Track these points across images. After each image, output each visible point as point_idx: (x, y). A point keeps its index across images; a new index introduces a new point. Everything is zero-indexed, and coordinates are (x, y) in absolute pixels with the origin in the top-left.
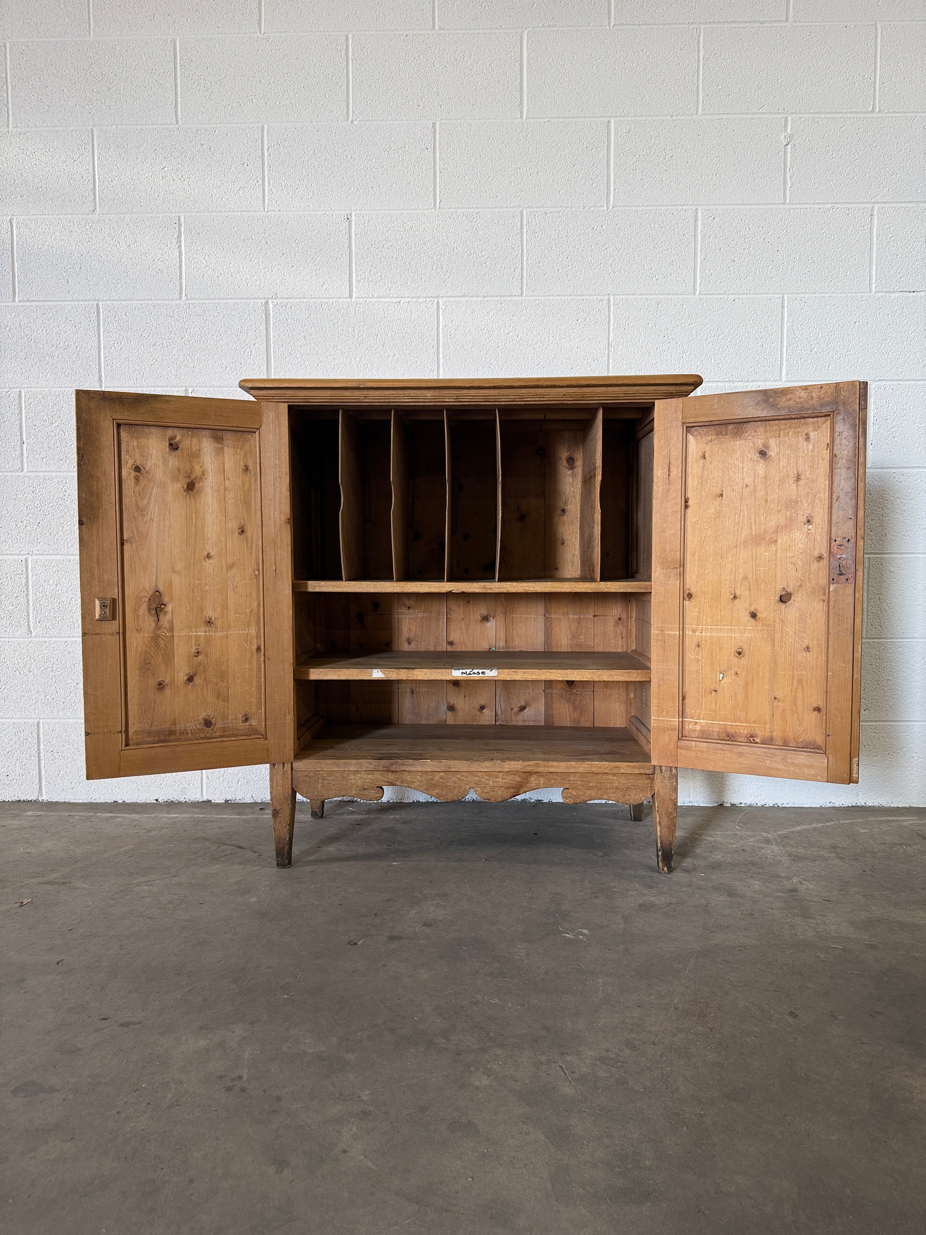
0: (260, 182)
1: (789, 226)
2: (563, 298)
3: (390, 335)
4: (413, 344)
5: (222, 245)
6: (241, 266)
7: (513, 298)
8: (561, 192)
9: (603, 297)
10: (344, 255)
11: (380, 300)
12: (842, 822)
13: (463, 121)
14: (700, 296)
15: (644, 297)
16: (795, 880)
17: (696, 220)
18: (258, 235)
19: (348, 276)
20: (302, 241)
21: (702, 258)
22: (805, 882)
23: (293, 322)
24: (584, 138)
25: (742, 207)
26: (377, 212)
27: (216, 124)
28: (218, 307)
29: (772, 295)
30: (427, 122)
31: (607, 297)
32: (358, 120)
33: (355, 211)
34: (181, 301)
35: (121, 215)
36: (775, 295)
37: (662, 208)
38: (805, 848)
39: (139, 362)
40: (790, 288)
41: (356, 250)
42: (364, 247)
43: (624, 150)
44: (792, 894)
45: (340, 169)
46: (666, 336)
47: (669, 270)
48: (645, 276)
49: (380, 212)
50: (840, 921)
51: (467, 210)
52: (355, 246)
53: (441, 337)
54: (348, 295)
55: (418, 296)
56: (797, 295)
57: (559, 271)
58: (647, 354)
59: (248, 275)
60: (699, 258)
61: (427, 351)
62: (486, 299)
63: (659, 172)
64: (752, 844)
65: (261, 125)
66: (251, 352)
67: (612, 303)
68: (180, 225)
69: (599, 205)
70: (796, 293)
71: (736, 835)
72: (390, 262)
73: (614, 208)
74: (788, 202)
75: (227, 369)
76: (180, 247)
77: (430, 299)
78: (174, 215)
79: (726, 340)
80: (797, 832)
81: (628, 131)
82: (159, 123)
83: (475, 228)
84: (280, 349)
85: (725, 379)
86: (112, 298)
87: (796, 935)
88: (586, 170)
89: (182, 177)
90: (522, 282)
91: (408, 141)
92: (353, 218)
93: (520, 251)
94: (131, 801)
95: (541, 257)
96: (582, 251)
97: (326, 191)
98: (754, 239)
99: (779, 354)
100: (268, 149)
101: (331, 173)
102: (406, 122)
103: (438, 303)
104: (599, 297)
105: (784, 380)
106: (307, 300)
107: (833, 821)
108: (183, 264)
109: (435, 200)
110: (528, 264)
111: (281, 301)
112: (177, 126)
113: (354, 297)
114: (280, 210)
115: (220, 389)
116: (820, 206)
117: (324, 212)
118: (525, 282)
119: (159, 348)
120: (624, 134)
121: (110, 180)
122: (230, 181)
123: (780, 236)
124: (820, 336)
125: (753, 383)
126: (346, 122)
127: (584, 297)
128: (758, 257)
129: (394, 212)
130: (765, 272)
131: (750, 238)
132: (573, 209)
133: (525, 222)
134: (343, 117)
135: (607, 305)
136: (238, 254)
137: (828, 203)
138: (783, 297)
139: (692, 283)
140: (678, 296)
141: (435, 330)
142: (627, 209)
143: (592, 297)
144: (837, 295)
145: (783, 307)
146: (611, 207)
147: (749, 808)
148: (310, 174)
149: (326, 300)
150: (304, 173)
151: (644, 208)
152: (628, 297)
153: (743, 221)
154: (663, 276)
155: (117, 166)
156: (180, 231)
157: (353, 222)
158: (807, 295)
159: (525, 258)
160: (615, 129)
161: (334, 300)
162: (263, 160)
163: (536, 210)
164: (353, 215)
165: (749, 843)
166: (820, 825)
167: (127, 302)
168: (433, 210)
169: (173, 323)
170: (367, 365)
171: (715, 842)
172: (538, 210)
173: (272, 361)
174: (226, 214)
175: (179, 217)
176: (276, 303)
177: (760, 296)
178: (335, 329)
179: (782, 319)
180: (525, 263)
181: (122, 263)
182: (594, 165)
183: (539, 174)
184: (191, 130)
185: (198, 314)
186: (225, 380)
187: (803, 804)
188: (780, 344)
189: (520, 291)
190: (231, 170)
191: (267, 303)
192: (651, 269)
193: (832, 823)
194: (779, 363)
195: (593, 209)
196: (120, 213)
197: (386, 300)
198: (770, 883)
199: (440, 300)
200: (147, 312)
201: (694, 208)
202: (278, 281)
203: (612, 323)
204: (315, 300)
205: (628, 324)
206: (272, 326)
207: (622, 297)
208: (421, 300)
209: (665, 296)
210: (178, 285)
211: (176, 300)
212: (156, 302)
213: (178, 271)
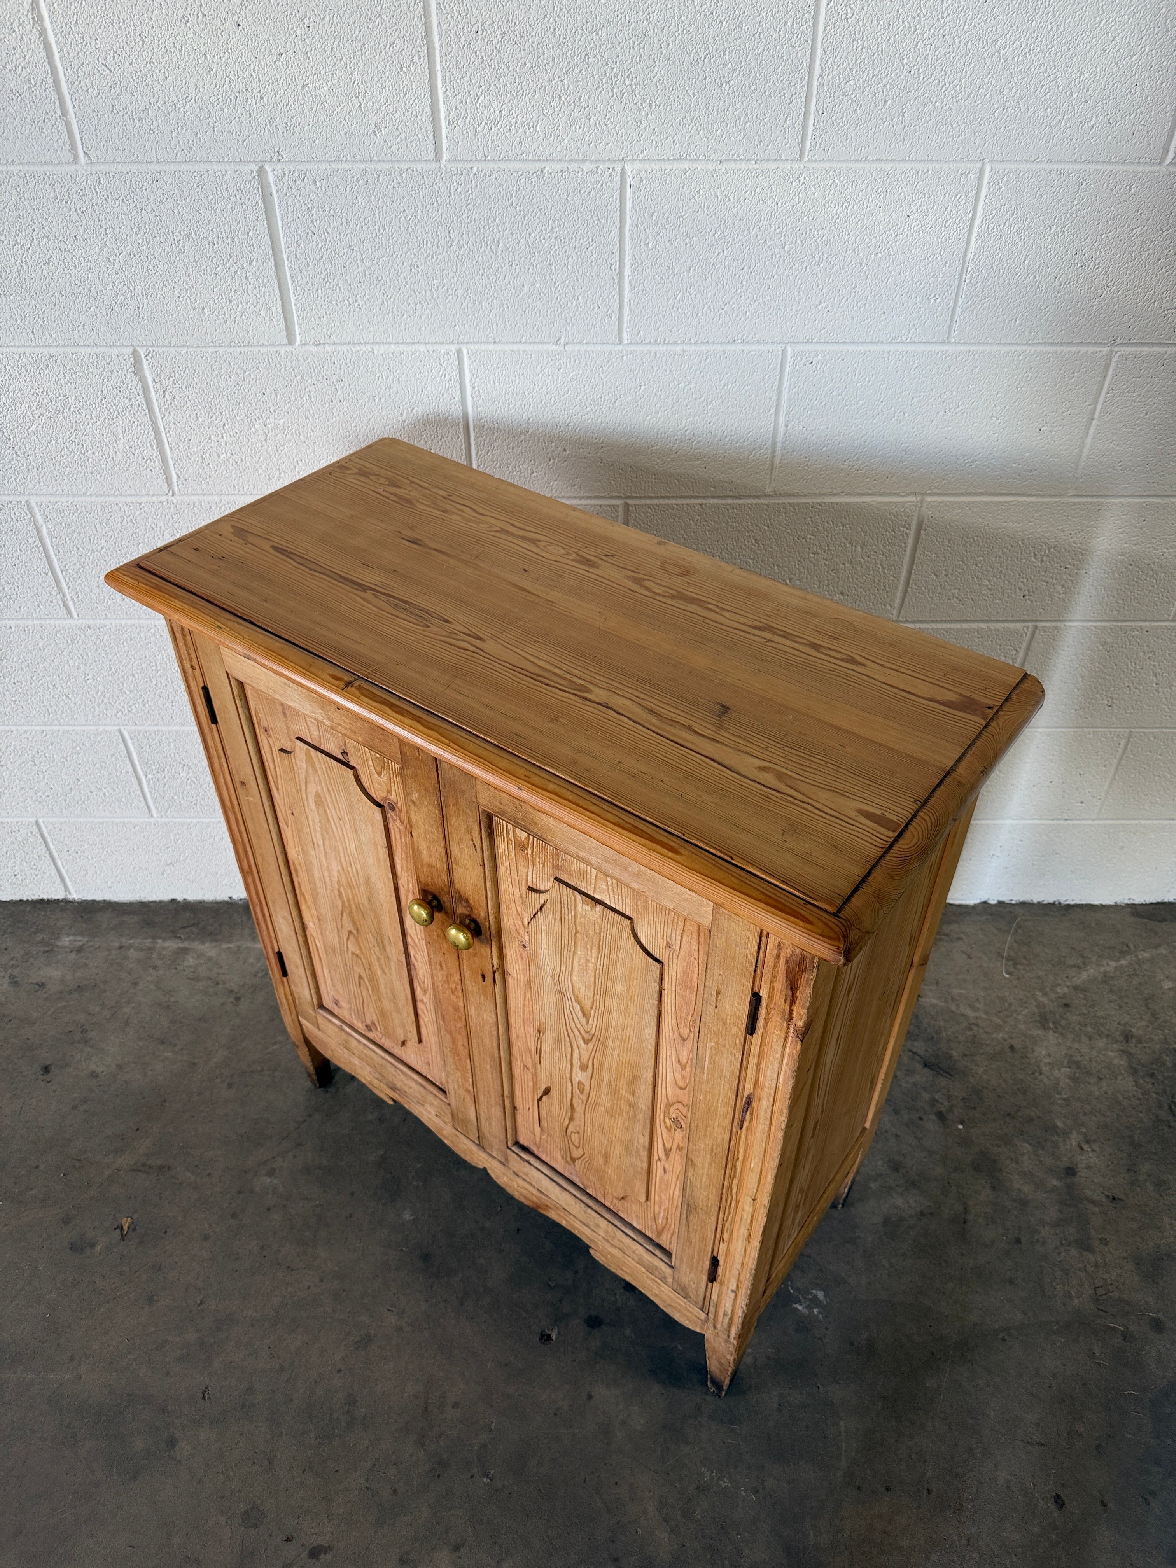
2: (887, 166)
3: (523, 241)
4: (570, 259)
5: (138, 32)
6: (192, 85)
7: (781, 165)
10: (416, 59)
11: (503, 166)
12: (1140, 955)
15: (1056, 166)
16: (1074, 1139)
19: (428, 110)
20: (317, 20)
22: (1086, 1147)
23: (322, 214)
28: (161, 181)
31: (979, 165)
34: (78, 167)
39: (28, 298)
41: (441, 46)
42: (459, 38)
44: (1069, 1180)
47: (1124, 109)
52: (440, 34)
53: (627, 247)
54: (433, 156)
55: (581, 157)
57: (886, 102)
61: (598, 275)
62: (725, 165)
64: (1023, 1028)
66: (247, 278)
67: (986, 181)
71: (1003, 999)
72: (520, 77)
75: (206, 310)
76: (43, 33)
77: (607, 165)
80: (1084, 988)
84: (304, 272)
87: (1070, 1296)
90: (804, 128)
93: (808, 53)
95: (852, 69)
96: (946, 54)
103: (623, 172)
104: (962, 168)
106: (347, 167)
107: (1129, 948)
108: (62, 78)
110: (821, 85)
111: (292, 168)
113: (445, 157)
115: (199, 350)
118: (811, 128)
119: (60, 269)
127: (930, 166)
135: (975, 183)
136: (177, 52)
139: (1164, 137)
140: (1126, 169)
141: (615, 233)
143: (946, 166)
147: (1022, 909)
149: (387, 166)
152: (1021, 166)
154: (1106, 120)
159: (817, 71)
161: (404, 166)
165: (1020, 1026)
166: (1112, 966)
169: (75, 218)
170: (480, 303)
171: (977, 1025)
173: (292, 295)
176: (280, 172)
178: (410, 230)
180: (815, 84)
186: (206, 333)
189: (797, 149)
191: (261, 171)
192: (1086, 101)
193: (1128, 959)
197: (511, 166)
198: (1043, 1148)
199: (628, 167)
200: (14, 192)
202: (278, 121)
203: (977, 222)
204: (363, 166)
205: (1010, 227)
206: (280, 224)
207: (1009, 166)
208: (587, 167)
209: (1099, 167)
210: (63, 128)
211: (67, 163)
212: (26, 168)
213: (54, 95)
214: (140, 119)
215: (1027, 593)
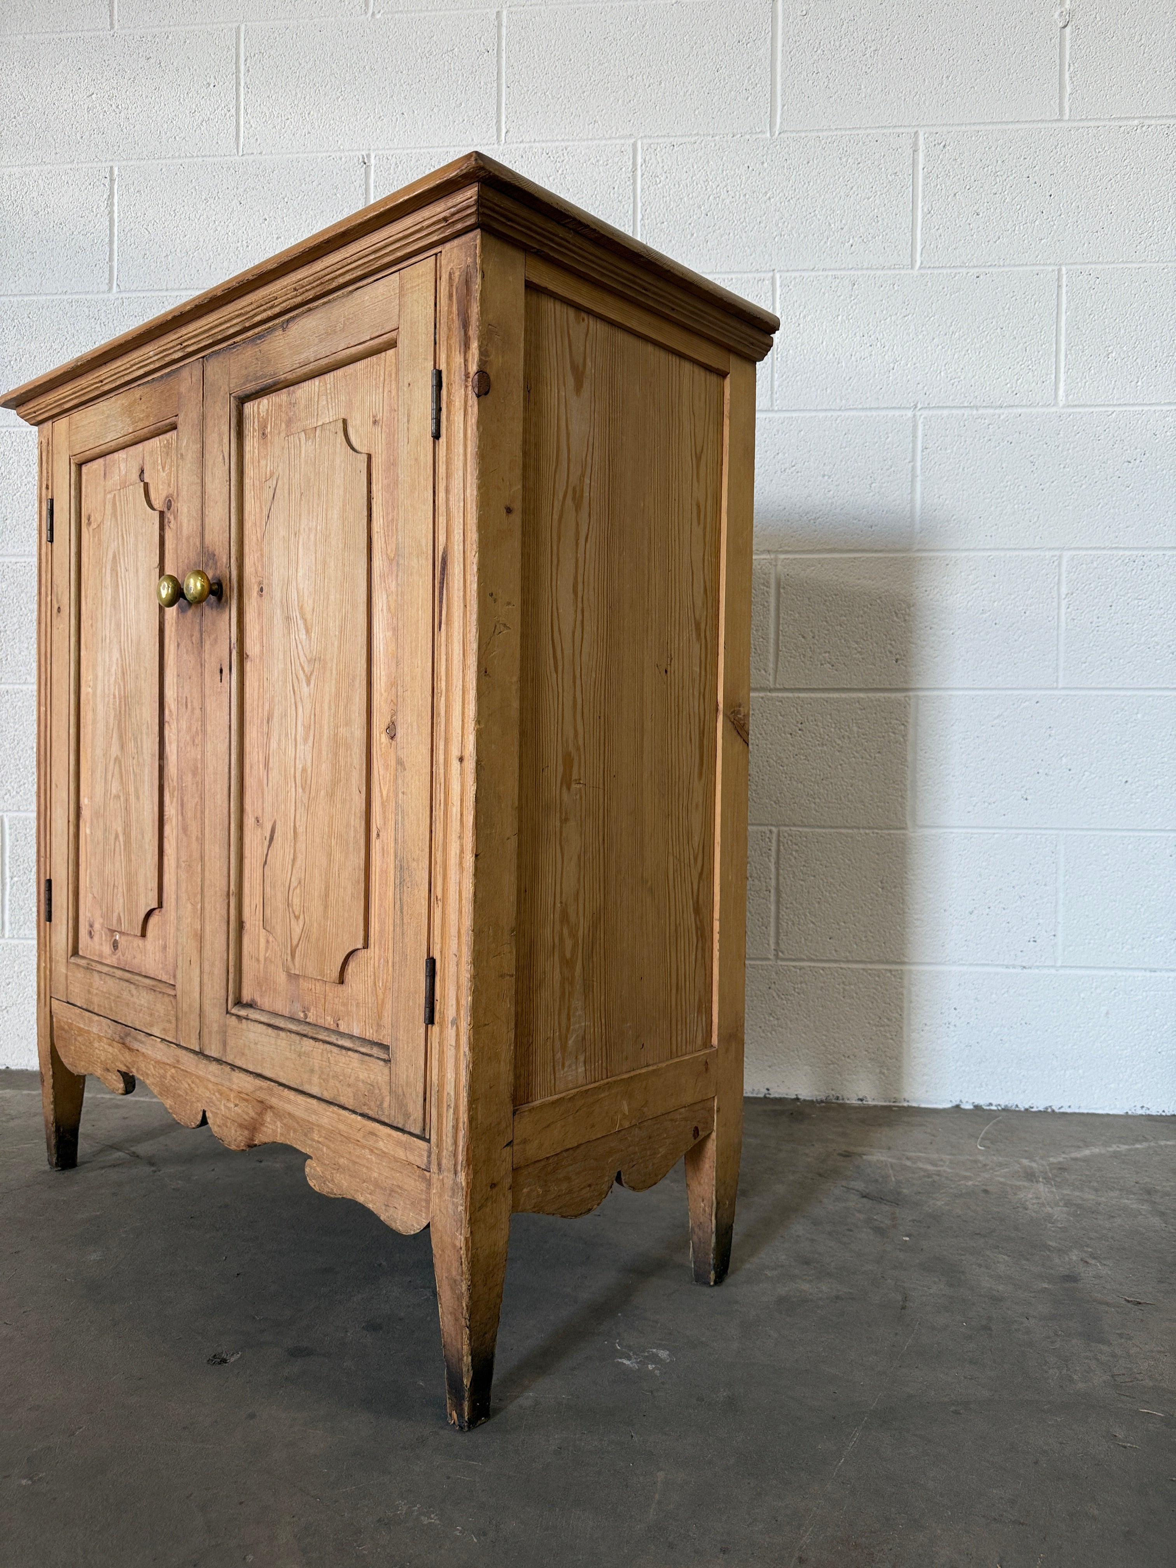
0: (233, 111)
1: (1069, 155)
5: (173, 208)
6: (201, 239)
8: (697, 112)
9: (763, 275)
12: (1162, 1143)
13: (543, 8)
14: (922, 271)
15: (830, 273)
16: (1075, 1255)
17: (915, 151)
18: (227, 191)
20: (294, 198)
21: (926, 210)
22: (1093, 1262)
24: (735, 27)
25: (990, 127)
26: (409, 151)
27: (170, 26)
28: (166, 303)
29: (1042, 268)
30: (488, 10)
31: (771, 274)
32: (382, 12)
33: (374, 150)
34: (110, 295)
35: (27, 168)
36: (1046, 267)
37: (859, 132)
38: (1096, 1190)
40: (1072, 255)
43: (798, 44)
44: (1067, 1285)
45: (354, 87)
46: (866, 335)
47: (871, 231)
48: (832, 241)
49: (414, 151)
50: (1159, 1352)
51: (549, 144)
56: (1083, 266)
57: (693, 235)
58: (835, 364)
59: (211, 253)
60: (920, 210)
63: (856, 76)
64: (1002, 1180)
65: (235, 25)
68: (112, 180)
69: (758, 130)
70: (1081, 264)
71: (976, 1162)
73: (782, 135)
74: (1066, 117)
76: (111, 212)
78: (104, 165)
79: (965, 340)
80: (1086, 1160)
81: (804, 12)
82: (86, 28)
83: (560, 172)
85: (963, 402)
86: (10, 293)
87: (1071, 1380)
88: (738, 77)
89: (117, 107)
91: (458, 40)
92: (373, 161)
93: (632, 206)
94: (19, 1067)
95: (664, 215)
96: (731, 203)
97: (332, 122)
98: (1011, 178)
99: (1054, 363)
100: (246, 60)
101: (339, 94)
102: (455, 12)
104: (757, 276)
105: (1061, 404)
107: (1146, 1140)
108: (116, 238)
109: (499, 130)
110: (643, 225)
112: (112, 32)
114: (261, 153)
116: (1121, 124)
117: (329, 154)
120: (799, 19)
121: (13, 116)
122: (187, 112)
123: (1055, 172)
124: (1122, 331)
125: (1010, 410)
126: (363, 16)
127: (733, 276)
128: (1018, 207)
129: (435, 150)
130: (1030, 230)
131: (1005, 177)
132: (717, 138)
133: (639, 161)
134: (359, 8)
135: (770, 286)
136: (196, 220)
137: (1134, 118)
138: (1059, 271)
139: (909, 250)
140: (885, 272)
142: (803, 135)
143: (745, 276)
144: (1151, 264)
145: (1059, 286)
146: (777, 133)
147: (1004, 1114)
148: (308, 97)
150: (299, 95)
151: (830, 133)
152: (804, 274)
153: (993, 148)
154: (860, 240)
155: (22, 94)
156: (111, 189)
157: (372, 167)
158: (1099, 267)
159: (639, 217)
160: (784, 10)
162: (238, 78)
163: (656, 141)
164: (373, 157)
165: (997, 1179)
166: (1124, 1148)
167: (32, 298)
168: (496, 146)
169: (98, 329)
171: (938, 1175)
172: (660, 140)
174: (180, 161)
175: (111, 168)
177: (1021, 269)
179: (1058, 306)
180: (639, 224)
181: (25, 239)
182: (749, 68)
183: (663, 85)
184: (131, 37)
185: (136, 314)
187: (1096, 1109)
188: (1054, 346)
190: (190, 95)
192: (842, 229)
193: (1145, 1144)
194: (1053, 377)
195: (748, 137)
196: (26, 165)
198: (1028, 1260)
200: (61, 312)
201: (912, 130)
205: (805, 317)
207: (794, 274)
209: (865, 272)
210: (107, 270)
211: (104, 292)
212: (74, 296)
213: (107, 249)
214: (161, 262)
215: (898, 656)
